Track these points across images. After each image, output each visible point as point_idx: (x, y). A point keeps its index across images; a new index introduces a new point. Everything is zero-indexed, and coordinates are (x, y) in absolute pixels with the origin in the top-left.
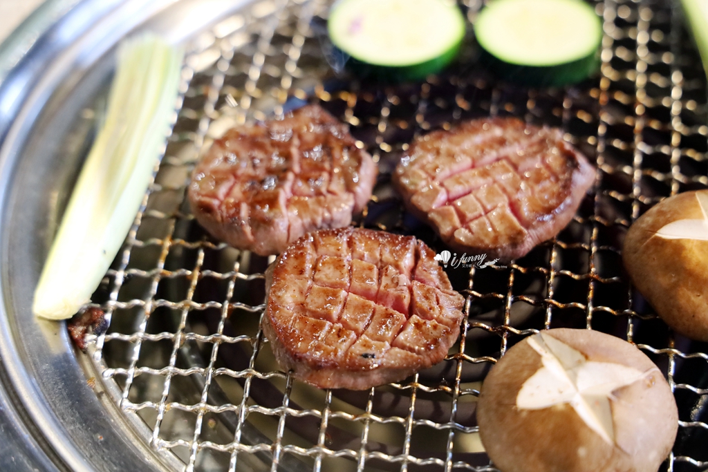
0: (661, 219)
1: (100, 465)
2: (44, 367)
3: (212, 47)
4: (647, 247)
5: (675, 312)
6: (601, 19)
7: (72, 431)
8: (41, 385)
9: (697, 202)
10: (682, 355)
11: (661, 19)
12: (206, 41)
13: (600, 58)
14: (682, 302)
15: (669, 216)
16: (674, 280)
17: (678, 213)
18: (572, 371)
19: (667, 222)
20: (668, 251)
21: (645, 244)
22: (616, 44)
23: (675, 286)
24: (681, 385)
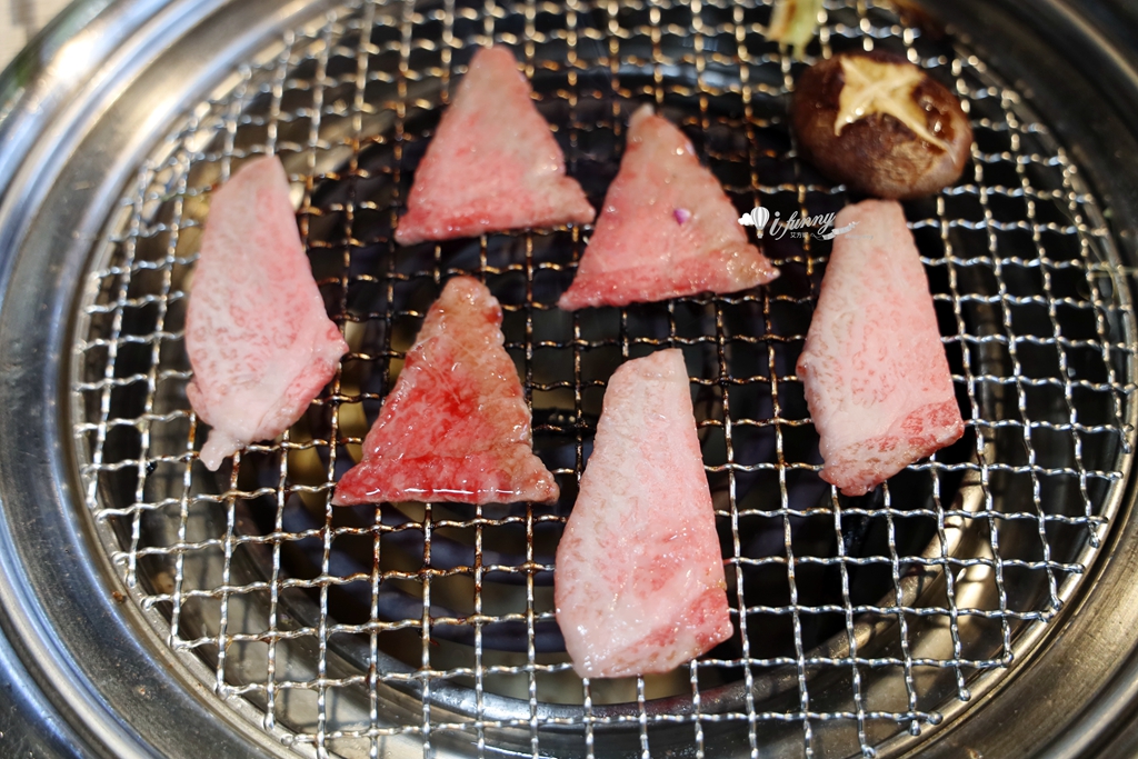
1: (145, 730)
2: (59, 603)
7: (105, 687)
8: (59, 629)
12: (203, 110)
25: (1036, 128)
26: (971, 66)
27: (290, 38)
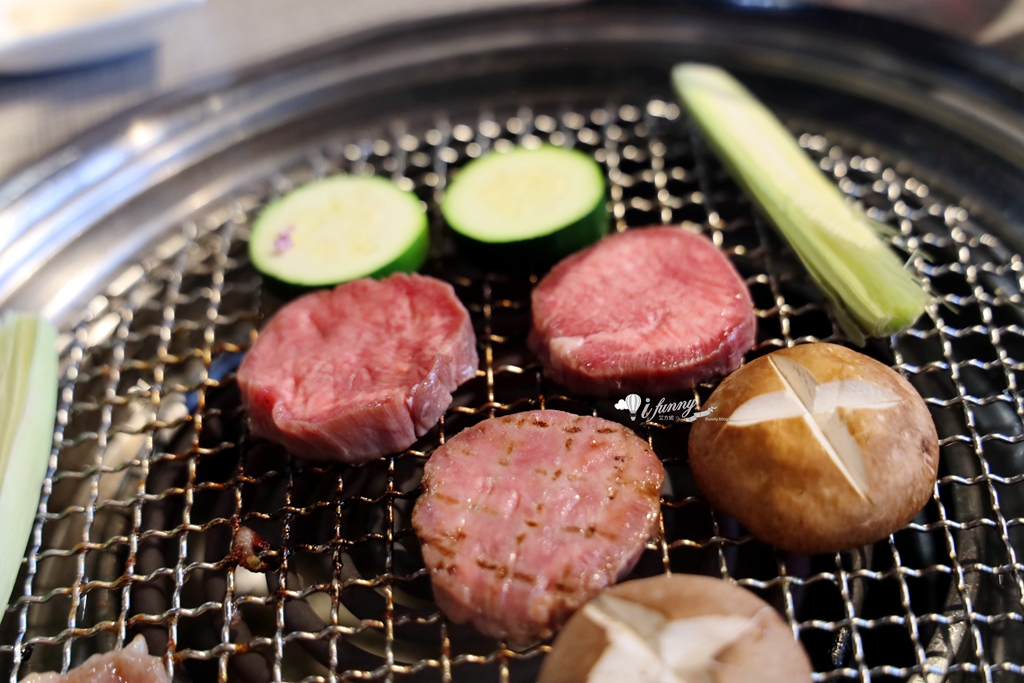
0: (730, 401)
3: (108, 311)
4: (720, 443)
5: (776, 522)
6: (604, 168)
9: (771, 368)
10: (800, 582)
11: (679, 150)
12: (100, 304)
13: (613, 213)
14: (782, 507)
15: (739, 395)
16: (764, 479)
17: (751, 389)
18: (652, 639)
19: (738, 404)
20: (748, 442)
21: (716, 439)
22: (628, 194)
23: (767, 488)
24: (806, 624)
25: (987, 240)
26: (909, 191)
27: (193, 231)
